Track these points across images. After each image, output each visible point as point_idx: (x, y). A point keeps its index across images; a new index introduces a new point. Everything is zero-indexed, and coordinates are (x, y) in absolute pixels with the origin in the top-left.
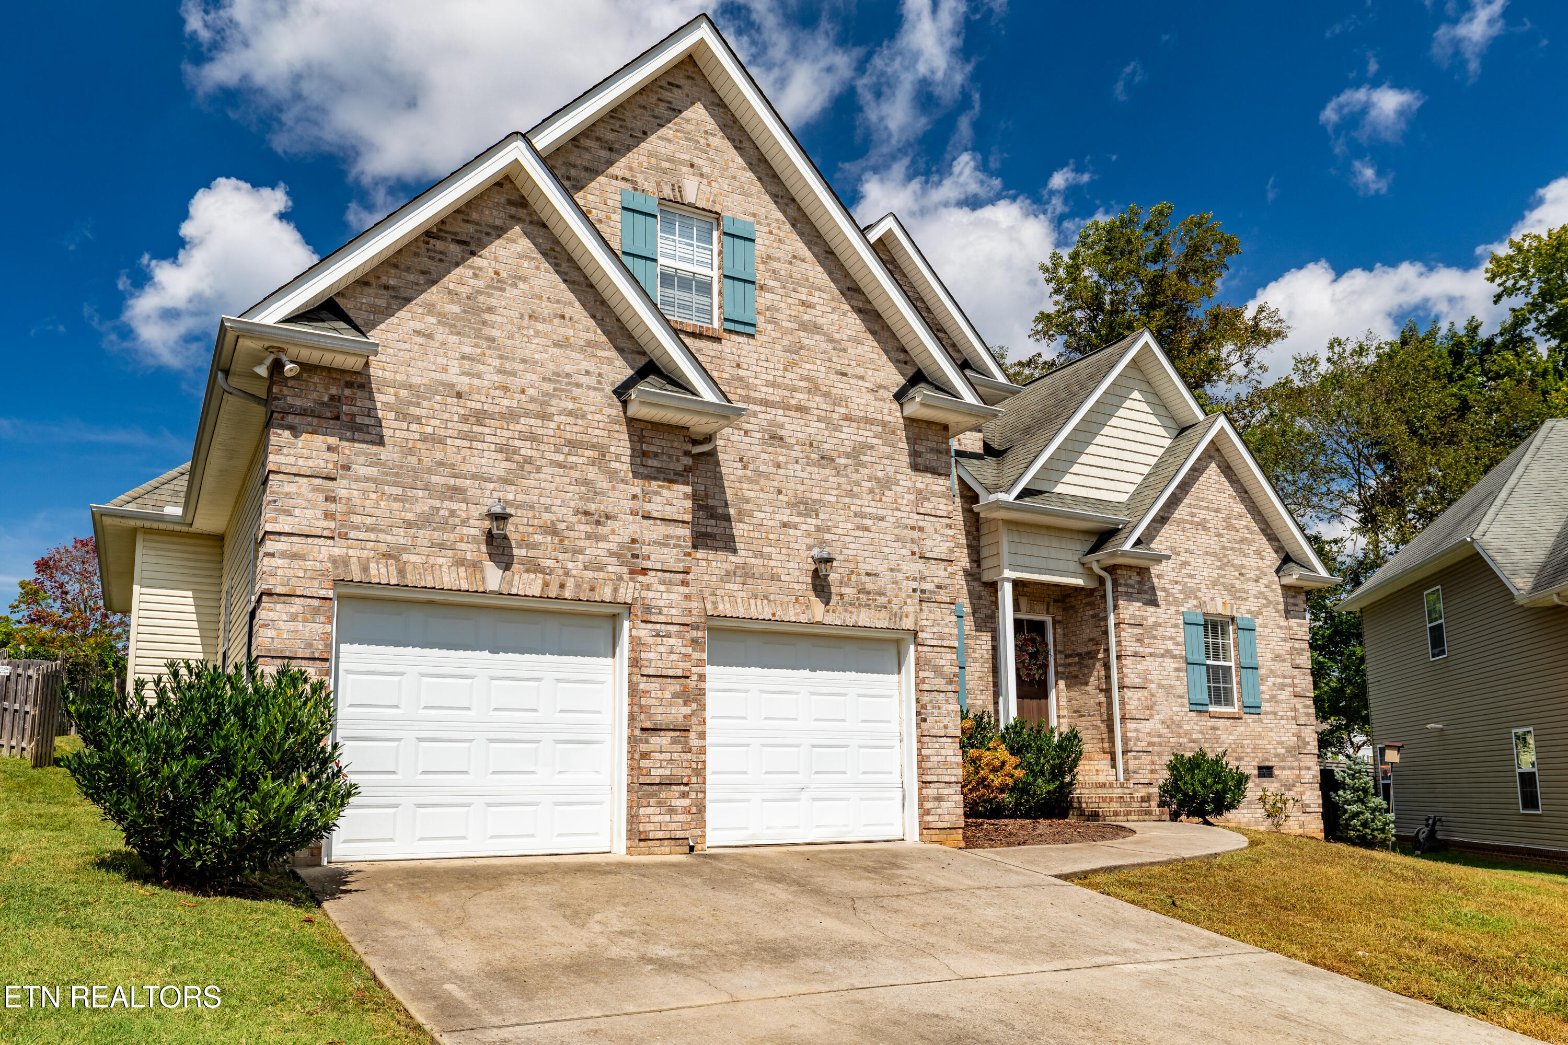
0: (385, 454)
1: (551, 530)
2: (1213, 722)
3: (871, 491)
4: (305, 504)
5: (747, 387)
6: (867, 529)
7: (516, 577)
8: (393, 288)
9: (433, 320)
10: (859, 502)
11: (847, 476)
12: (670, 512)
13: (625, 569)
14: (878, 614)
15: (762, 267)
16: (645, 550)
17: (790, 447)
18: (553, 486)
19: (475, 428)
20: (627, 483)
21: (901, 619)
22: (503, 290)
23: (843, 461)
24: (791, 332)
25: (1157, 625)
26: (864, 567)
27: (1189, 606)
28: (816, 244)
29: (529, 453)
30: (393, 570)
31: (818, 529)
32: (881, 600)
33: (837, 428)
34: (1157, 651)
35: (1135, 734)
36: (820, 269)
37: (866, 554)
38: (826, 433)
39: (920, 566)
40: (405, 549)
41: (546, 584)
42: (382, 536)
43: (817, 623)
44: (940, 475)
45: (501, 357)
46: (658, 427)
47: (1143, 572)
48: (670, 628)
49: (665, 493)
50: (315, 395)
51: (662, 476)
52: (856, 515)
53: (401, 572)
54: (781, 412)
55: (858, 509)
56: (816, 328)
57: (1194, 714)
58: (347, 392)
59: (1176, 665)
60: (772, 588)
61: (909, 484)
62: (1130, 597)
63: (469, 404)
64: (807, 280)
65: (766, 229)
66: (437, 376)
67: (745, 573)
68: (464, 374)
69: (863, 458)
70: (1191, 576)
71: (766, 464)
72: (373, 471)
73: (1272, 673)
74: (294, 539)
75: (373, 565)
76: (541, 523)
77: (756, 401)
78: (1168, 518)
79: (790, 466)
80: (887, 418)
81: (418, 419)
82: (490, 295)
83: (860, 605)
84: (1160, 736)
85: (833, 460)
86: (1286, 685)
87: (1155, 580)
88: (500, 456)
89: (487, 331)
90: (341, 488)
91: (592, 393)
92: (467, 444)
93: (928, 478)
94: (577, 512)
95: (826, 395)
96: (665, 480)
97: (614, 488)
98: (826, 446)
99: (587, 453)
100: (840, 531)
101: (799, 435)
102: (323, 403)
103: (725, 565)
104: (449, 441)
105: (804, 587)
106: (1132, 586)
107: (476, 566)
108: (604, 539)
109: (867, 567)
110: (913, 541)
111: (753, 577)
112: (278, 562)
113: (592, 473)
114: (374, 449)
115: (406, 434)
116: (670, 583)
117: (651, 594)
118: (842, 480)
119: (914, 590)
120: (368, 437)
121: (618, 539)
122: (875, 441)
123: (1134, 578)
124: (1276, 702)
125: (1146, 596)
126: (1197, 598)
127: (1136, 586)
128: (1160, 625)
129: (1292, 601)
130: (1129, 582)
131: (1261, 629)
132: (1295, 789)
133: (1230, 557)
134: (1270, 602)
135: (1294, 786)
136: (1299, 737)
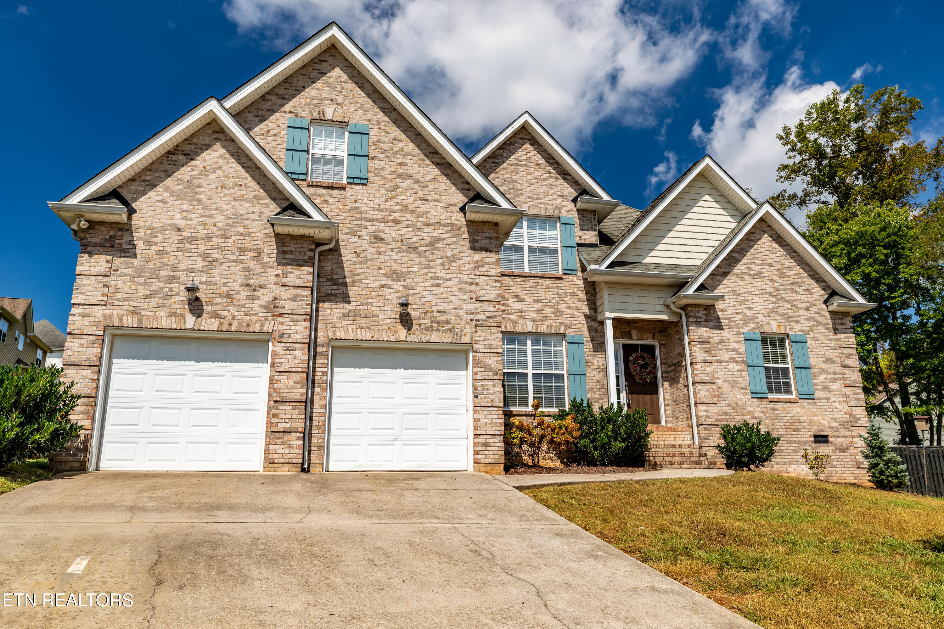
0: (136, 262)
1: (227, 296)
2: (772, 405)
3: (442, 264)
4: (92, 289)
5: (361, 212)
6: (439, 286)
7: (204, 321)
8: (148, 181)
9: (167, 194)
10: (434, 271)
11: (426, 256)
12: (298, 282)
13: (270, 314)
14: (444, 335)
15: (373, 147)
16: (281, 303)
17: (388, 243)
18: (229, 272)
19: (186, 246)
20: (273, 268)
21: (461, 337)
22: (207, 175)
23: (424, 248)
24: (391, 180)
25: (721, 342)
26: (435, 308)
27: (748, 328)
28: (409, 131)
29: (216, 256)
30: (135, 320)
31: (405, 287)
32: (450, 326)
33: (420, 230)
34: (723, 359)
35: (703, 414)
36: (412, 144)
37: (438, 300)
38: (412, 233)
39: (477, 305)
40: (143, 309)
41: (221, 324)
42: (131, 303)
43: (402, 341)
44: (491, 252)
45: (204, 209)
46: (293, 237)
47: (710, 309)
48: (296, 345)
49: (296, 272)
50: (102, 236)
51: (295, 263)
52: (431, 278)
53: (140, 321)
54: (382, 224)
55: (433, 275)
56: (408, 176)
57: (755, 399)
58: (119, 233)
59: (739, 368)
60: (373, 322)
61: (469, 258)
62: (698, 324)
63: (184, 234)
64: (403, 151)
65: (377, 127)
66: (168, 221)
67: (356, 315)
68: (182, 219)
69: (436, 245)
70: (749, 309)
71: (371, 253)
72: (129, 271)
73: (824, 371)
74: (86, 307)
75: (125, 318)
76: (221, 292)
77: (366, 220)
79: (387, 254)
80: (454, 222)
81: (156, 244)
82: (200, 179)
83: (432, 330)
84: (727, 415)
85: (416, 248)
86: (837, 379)
87: (720, 313)
88: (199, 259)
89: (197, 197)
90: (112, 281)
91: (255, 223)
92: (181, 254)
93: (483, 254)
94: (242, 285)
95: (412, 212)
96: (297, 265)
97: (265, 271)
98: (412, 241)
99: (250, 254)
100: (420, 288)
101: (394, 236)
102: (106, 240)
103: (342, 311)
104: (171, 253)
105: (394, 321)
106: (699, 317)
107: (182, 316)
108: (258, 298)
109: (438, 308)
110: (471, 291)
111: (360, 316)
112: (76, 318)
113: (252, 264)
114: (131, 260)
115: (148, 252)
116: (297, 321)
117: (284, 327)
118: (422, 259)
119: (471, 320)
120: (128, 255)
121: (266, 298)
122: (445, 235)
123: (702, 312)
124: (828, 391)
125: (712, 324)
126: (755, 323)
127: (704, 317)
128: (724, 342)
129: (839, 321)
130: (697, 315)
131: (813, 342)
132: (849, 451)
133: (783, 295)
134: (820, 323)
135: (848, 449)
136: (851, 415)
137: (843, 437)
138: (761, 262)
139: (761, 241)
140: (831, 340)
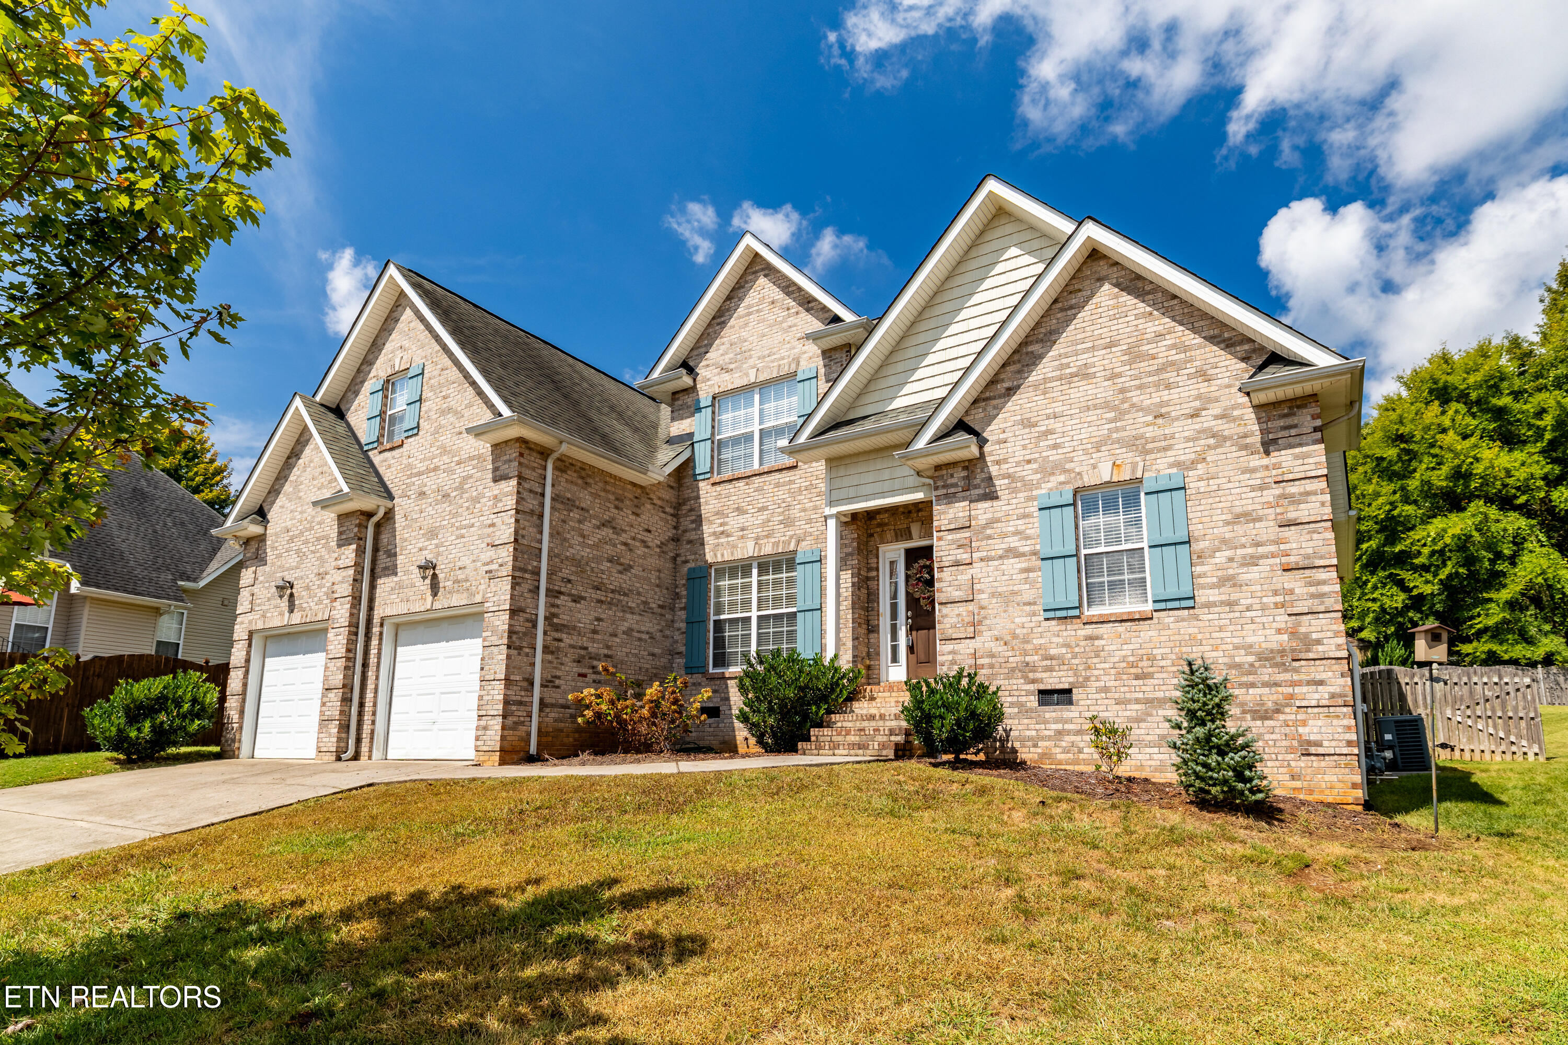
1: (308, 587)
2: (1089, 630)
4: (245, 600)
6: (463, 537)
7: (294, 616)
12: (347, 562)
13: (329, 601)
14: (462, 596)
15: (426, 387)
16: (336, 588)
17: (428, 497)
18: (310, 564)
20: (334, 552)
21: (476, 596)
25: (992, 522)
27: (1050, 485)
32: (468, 584)
34: (993, 553)
35: (950, 657)
37: (460, 555)
40: (267, 611)
41: (301, 617)
42: (262, 607)
43: (429, 610)
44: (509, 478)
46: (348, 515)
47: (974, 465)
48: (340, 630)
49: (346, 552)
53: (265, 623)
54: (426, 476)
57: (1054, 623)
58: (259, 546)
59: (1024, 565)
60: (410, 594)
61: (491, 494)
62: (952, 498)
63: (291, 534)
67: (400, 587)
70: (1055, 446)
71: (416, 513)
72: (261, 579)
73: (1226, 543)
74: (242, 615)
75: (258, 622)
76: (305, 585)
77: (414, 475)
78: (1018, 387)
79: (427, 510)
80: (482, 452)
83: (454, 592)
84: (992, 656)
86: (1263, 557)
87: (994, 470)
90: (254, 589)
92: (288, 554)
93: (503, 484)
94: (316, 575)
95: (449, 453)
96: (348, 544)
97: (329, 557)
99: (322, 542)
101: (433, 487)
102: (254, 553)
103: (391, 585)
104: (283, 555)
106: (955, 485)
107: (283, 614)
108: (324, 586)
109: (461, 565)
110: (489, 536)
112: (237, 627)
113: (323, 552)
114: (263, 568)
115: (270, 556)
116: (344, 604)
120: (262, 563)
121: (328, 585)
123: (960, 474)
124: (1235, 585)
125: (977, 492)
126: (1066, 471)
127: (961, 483)
128: (998, 521)
129: (1282, 423)
130: (950, 481)
131: (1202, 484)
132: (1282, 717)
133: (1135, 400)
134: (1225, 439)
135: (1278, 711)
136: (1293, 634)
137: (1265, 685)
138: (1090, 345)
139: (1094, 300)
140: (1253, 470)
